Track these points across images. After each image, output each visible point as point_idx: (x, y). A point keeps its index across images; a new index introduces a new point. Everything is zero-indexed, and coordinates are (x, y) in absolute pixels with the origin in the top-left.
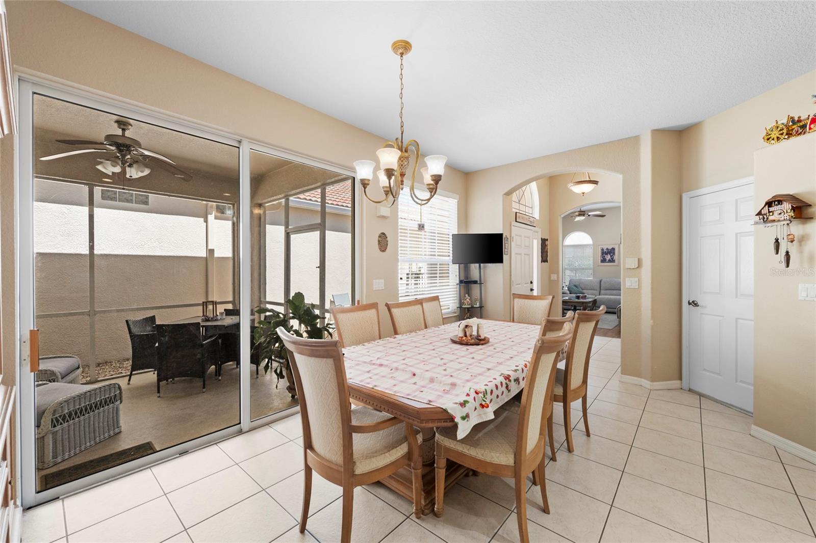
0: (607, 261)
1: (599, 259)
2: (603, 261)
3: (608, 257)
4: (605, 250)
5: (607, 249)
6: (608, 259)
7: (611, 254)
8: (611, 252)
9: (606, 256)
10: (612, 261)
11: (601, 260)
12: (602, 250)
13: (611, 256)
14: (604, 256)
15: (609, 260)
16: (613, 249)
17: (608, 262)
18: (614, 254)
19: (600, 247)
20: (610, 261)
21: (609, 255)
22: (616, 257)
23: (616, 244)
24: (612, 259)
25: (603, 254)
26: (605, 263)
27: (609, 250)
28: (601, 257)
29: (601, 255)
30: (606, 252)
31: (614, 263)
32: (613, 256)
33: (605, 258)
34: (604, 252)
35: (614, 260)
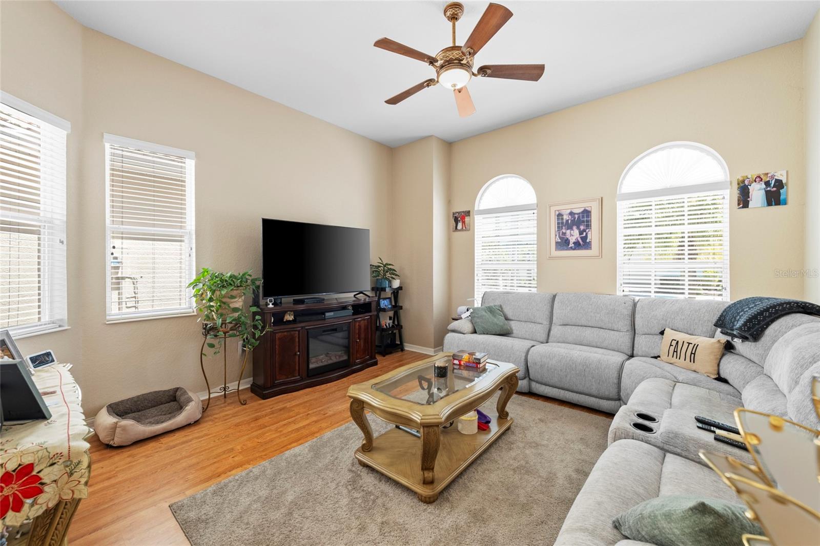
0: (571, 245)
3: (574, 235)
4: (566, 217)
5: (571, 214)
6: (572, 240)
7: (582, 228)
8: (582, 220)
9: (568, 232)
10: (583, 244)
11: (557, 243)
12: (560, 215)
13: (581, 233)
14: (564, 234)
16: (587, 213)
18: (588, 226)
19: (553, 209)
20: (577, 246)
21: (575, 228)
22: (592, 235)
23: (593, 200)
24: (584, 239)
25: (562, 227)
26: (566, 250)
27: (576, 216)
28: (556, 235)
29: (557, 229)
30: (570, 221)
31: (588, 249)
32: (587, 231)
33: (567, 237)
34: (564, 221)
35: (588, 241)
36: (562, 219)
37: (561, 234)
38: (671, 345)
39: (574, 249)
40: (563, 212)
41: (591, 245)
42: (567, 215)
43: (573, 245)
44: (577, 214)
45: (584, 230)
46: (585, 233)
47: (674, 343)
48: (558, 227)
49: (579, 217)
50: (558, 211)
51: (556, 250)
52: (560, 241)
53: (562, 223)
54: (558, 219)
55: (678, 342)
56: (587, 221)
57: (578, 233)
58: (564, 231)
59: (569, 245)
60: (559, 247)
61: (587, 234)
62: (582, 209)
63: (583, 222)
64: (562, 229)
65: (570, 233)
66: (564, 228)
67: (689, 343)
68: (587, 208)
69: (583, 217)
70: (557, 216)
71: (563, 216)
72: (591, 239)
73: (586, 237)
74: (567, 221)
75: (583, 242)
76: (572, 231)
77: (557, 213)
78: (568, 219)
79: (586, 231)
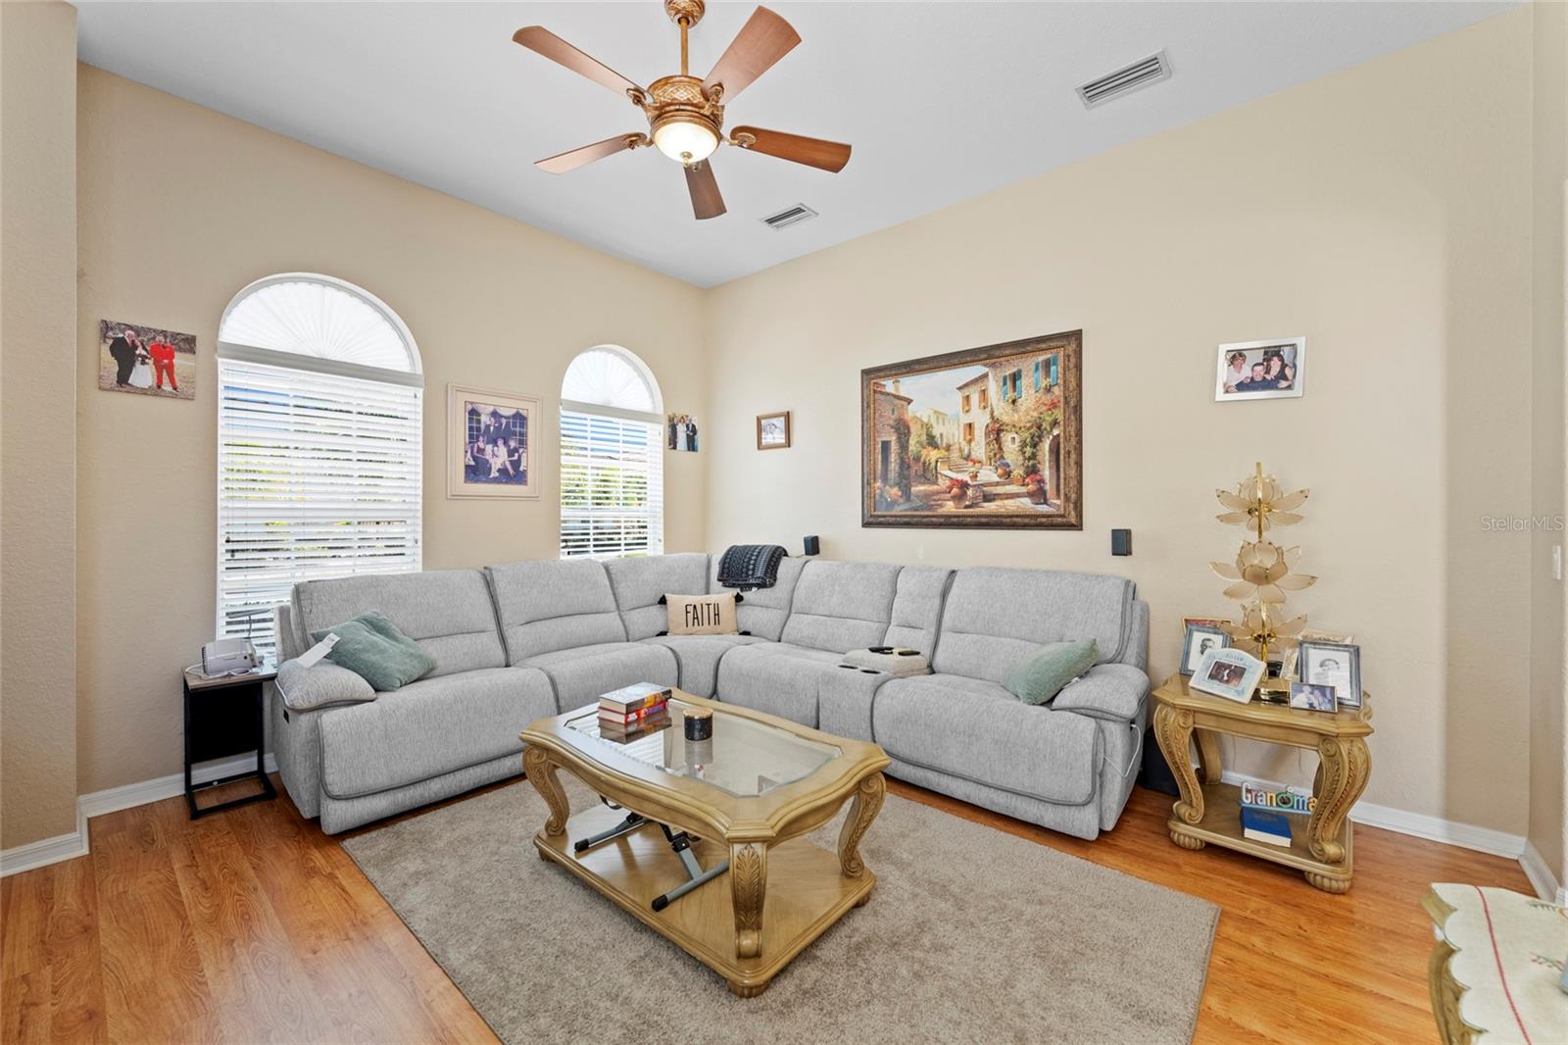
0: (494, 474)
1: (460, 459)
2: (476, 471)
3: (498, 457)
4: (485, 419)
5: (495, 415)
6: (495, 464)
7: (512, 444)
8: (511, 431)
9: (489, 448)
10: (514, 474)
11: (467, 467)
12: (474, 413)
13: (511, 453)
14: (481, 451)
15: (503, 471)
16: (520, 419)
17: (496, 481)
18: (523, 443)
19: (462, 398)
20: (504, 476)
21: (500, 442)
22: (530, 461)
23: (530, 398)
24: (516, 464)
25: (478, 437)
26: (485, 482)
27: (504, 421)
28: (466, 452)
29: (467, 440)
30: (492, 428)
31: (521, 484)
32: (521, 451)
33: (487, 457)
34: (483, 426)
35: (521, 469)
36: (479, 421)
37: (475, 450)
38: (687, 612)
39: (500, 482)
40: (480, 408)
41: (525, 476)
42: (487, 414)
43: (497, 474)
44: (505, 418)
45: (516, 450)
46: (517, 455)
47: (690, 609)
48: (471, 436)
49: (508, 424)
50: (472, 403)
51: (465, 482)
52: (473, 463)
53: (479, 429)
54: (471, 420)
55: (695, 607)
56: (521, 434)
57: (506, 454)
58: (481, 445)
59: (489, 474)
60: (472, 475)
61: (520, 457)
62: (514, 411)
63: (515, 434)
64: (478, 441)
65: (493, 451)
66: (481, 439)
67: (708, 605)
68: (521, 411)
69: (515, 425)
70: (469, 413)
71: (480, 415)
72: (527, 467)
73: (519, 461)
74: (488, 427)
75: (514, 470)
76: (496, 448)
77: (469, 407)
78: (489, 423)
79: (518, 452)
